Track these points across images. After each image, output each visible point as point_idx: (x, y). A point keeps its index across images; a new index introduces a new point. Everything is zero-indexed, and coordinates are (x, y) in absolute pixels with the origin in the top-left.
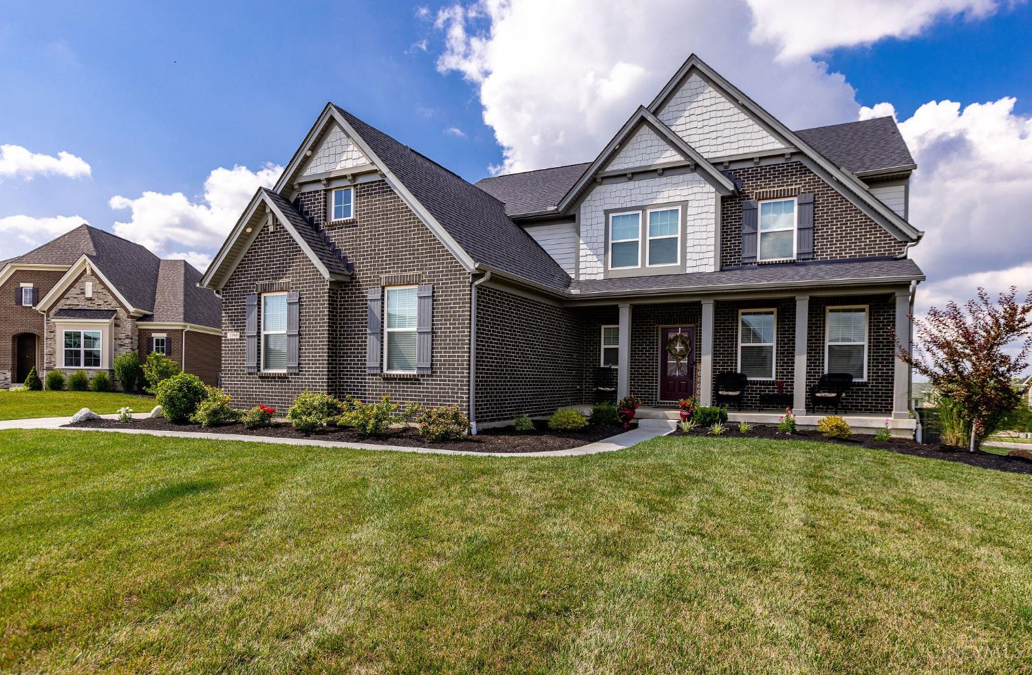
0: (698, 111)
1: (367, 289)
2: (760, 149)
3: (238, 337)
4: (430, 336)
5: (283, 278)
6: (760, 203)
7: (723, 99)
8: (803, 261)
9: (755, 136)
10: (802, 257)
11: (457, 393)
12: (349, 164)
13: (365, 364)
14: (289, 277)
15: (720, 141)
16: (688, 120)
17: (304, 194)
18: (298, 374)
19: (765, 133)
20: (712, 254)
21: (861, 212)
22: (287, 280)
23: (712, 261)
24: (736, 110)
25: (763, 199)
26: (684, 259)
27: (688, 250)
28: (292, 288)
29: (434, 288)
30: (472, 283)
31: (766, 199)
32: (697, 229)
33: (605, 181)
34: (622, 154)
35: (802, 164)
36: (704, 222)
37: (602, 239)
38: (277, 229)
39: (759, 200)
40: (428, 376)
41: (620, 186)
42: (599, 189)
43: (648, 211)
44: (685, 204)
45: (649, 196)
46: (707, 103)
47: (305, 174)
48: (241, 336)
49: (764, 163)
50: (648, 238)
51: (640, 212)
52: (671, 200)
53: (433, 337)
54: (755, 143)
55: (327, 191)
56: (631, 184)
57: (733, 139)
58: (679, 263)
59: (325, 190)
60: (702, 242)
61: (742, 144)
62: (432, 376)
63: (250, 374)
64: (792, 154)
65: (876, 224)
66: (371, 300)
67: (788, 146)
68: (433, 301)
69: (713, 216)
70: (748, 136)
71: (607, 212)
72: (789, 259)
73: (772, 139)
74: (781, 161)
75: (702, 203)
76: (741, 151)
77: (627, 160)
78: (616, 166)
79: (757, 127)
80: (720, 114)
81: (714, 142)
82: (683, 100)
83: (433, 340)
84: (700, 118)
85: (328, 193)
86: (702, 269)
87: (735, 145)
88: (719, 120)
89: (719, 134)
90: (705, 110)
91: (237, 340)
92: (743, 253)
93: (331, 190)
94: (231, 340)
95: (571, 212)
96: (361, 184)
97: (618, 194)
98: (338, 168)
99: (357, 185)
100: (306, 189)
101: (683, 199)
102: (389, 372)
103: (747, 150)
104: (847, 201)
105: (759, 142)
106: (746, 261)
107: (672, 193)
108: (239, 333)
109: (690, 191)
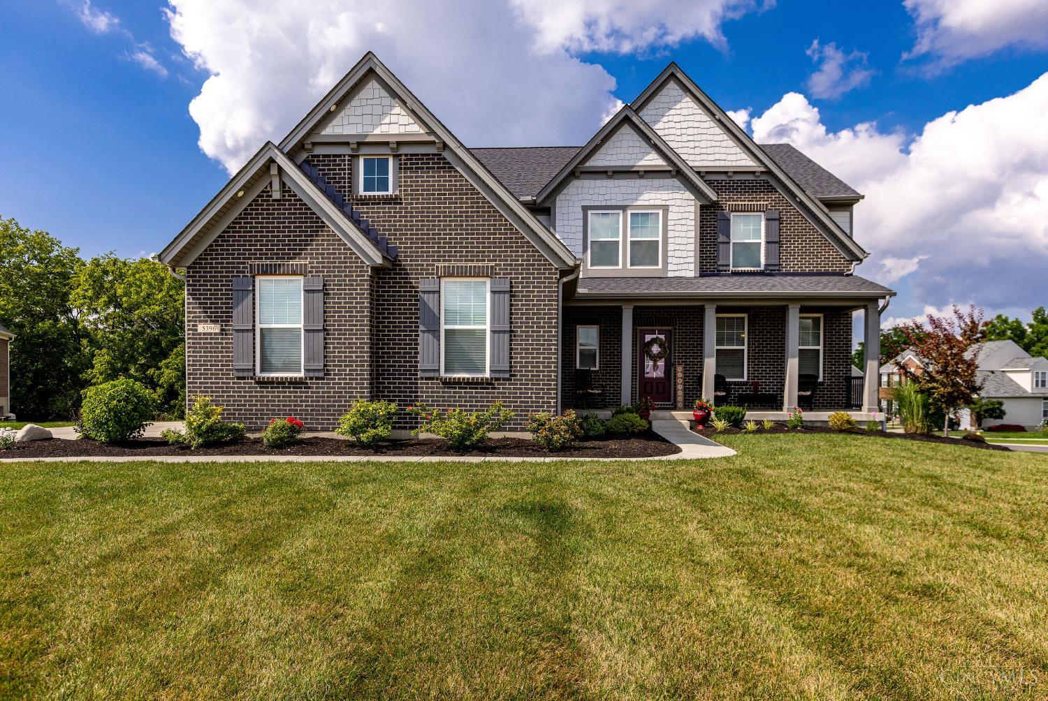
0: (677, 119)
1: (417, 278)
2: (734, 164)
3: (217, 331)
4: (507, 336)
5: (295, 258)
6: (732, 214)
7: (700, 111)
8: (770, 271)
9: (729, 151)
10: (770, 268)
11: (543, 398)
12: (394, 130)
13: (417, 366)
14: (306, 258)
15: (697, 151)
16: (667, 125)
17: (318, 156)
18: (323, 379)
19: (738, 150)
20: (692, 260)
21: (817, 232)
22: (303, 262)
23: (692, 267)
24: (712, 124)
25: (735, 211)
26: (666, 263)
27: (670, 254)
28: (310, 272)
29: (511, 283)
30: (559, 280)
31: (738, 211)
32: (677, 234)
33: (582, 176)
34: (603, 150)
35: (769, 183)
36: (685, 228)
37: (580, 236)
38: (284, 196)
39: (732, 211)
40: (504, 379)
41: (599, 183)
42: (576, 184)
43: (629, 212)
44: (665, 208)
45: (630, 197)
46: (685, 112)
47: (323, 133)
48: (222, 330)
49: (736, 178)
50: (629, 239)
51: (621, 212)
52: (652, 203)
53: (511, 336)
54: (729, 157)
55: (354, 157)
56: (611, 183)
57: (711, 151)
58: (660, 266)
59: (349, 155)
60: (682, 247)
61: (717, 157)
62: (509, 380)
63: (239, 378)
64: (762, 172)
65: (829, 243)
66: (424, 292)
67: (759, 164)
68: (511, 296)
69: (693, 223)
70: (723, 150)
71: (585, 209)
72: (758, 269)
73: (744, 156)
74: (751, 177)
75: (682, 209)
76: (717, 163)
77: (609, 158)
78: (597, 161)
79: (731, 143)
80: (697, 125)
81: (691, 151)
82: (662, 105)
83: (511, 340)
84: (678, 126)
85: (355, 160)
86: (682, 274)
87: (711, 157)
88: (696, 131)
89: (697, 144)
90: (682, 118)
91: (215, 334)
92: (719, 260)
93: (358, 156)
94: (204, 334)
95: (547, 205)
96: (406, 155)
97: (597, 190)
98: (377, 131)
99: (401, 155)
100: (319, 151)
101: (663, 203)
102: (449, 375)
103: (722, 163)
104: (806, 220)
105: (733, 157)
106: (721, 268)
107: (652, 196)
108: (219, 326)
109: (671, 196)
